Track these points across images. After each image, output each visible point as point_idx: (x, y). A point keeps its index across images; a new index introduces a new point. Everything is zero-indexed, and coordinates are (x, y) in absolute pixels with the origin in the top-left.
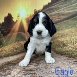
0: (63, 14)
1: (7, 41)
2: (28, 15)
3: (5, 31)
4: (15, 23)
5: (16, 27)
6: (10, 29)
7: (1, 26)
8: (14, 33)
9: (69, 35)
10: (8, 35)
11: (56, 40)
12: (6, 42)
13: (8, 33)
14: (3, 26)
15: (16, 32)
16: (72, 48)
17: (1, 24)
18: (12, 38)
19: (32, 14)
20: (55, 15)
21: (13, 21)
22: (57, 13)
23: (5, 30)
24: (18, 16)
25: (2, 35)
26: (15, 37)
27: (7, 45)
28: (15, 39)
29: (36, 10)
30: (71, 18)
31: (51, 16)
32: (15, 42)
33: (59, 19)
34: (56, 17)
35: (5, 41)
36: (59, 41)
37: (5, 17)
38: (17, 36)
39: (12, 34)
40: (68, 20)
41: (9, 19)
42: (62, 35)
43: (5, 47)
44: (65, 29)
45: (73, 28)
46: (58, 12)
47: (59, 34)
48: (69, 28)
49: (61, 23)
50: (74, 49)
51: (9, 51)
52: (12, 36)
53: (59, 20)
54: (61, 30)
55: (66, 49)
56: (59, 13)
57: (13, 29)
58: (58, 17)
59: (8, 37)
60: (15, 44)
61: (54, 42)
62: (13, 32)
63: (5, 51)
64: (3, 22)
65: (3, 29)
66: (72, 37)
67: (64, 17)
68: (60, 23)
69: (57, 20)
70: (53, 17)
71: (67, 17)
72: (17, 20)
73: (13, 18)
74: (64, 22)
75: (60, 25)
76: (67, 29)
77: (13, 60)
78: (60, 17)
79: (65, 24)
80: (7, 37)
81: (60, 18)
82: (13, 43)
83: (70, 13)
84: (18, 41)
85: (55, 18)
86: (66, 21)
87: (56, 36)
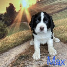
0: (65, 3)
1: (11, 30)
2: (30, 5)
3: (8, 22)
4: (18, 13)
6: (13, 19)
8: (17, 23)
10: (12, 25)
11: (57, 28)
13: (12, 23)
14: (6, 16)
15: (19, 22)
17: (4, 15)
19: (34, 4)
20: (57, 4)
21: (16, 11)
22: (59, 2)
23: (8, 21)
24: (20, 6)
25: (6, 25)
27: (11, 34)
28: (18, 29)
31: (53, 6)
32: (19, 31)
33: (60, 8)
34: (57, 6)
35: (9, 31)
36: (59, 28)
37: (7, 8)
38: (20, 26)
39: (16, 24)
41: (11, 9)
42: (62, 23)
43: (10, 36)
44: (65, 18)
49: (62, 12)
52: (16, 26)
53: (61, 9)
54: (62, 19)
56: (61, 2)
57: (16, 19)
59: (12, 27)
60: (19, 33)
62: (16, 22)
63: (10, 40)
64: (5, 13)
65: (6, 20)
67: (66, 6)
68: (61, 12)
69: (59, 9)
72: (19, 11)
73: (15, 8)
74: (65, 11)
78: (62, 6)
80: (10, 27)
82: (17, 32)
84: (22, 31)
85: (57, 7)
87: (57, 24)
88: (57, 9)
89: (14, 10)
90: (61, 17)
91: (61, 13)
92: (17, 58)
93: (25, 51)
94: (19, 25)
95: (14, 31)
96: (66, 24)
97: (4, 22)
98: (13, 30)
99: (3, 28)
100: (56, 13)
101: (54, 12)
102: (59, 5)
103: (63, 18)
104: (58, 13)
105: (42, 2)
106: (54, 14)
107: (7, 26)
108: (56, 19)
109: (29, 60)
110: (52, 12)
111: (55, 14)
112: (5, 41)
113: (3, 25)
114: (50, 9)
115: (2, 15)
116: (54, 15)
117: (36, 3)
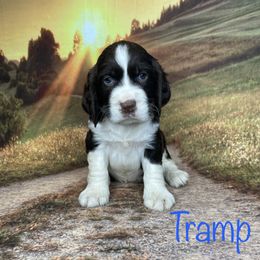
0: (227, 40)
1: (33, 121)
2: (108, 40)
3: (29, 90)
4: (66, 62)
5: (66, 77)
6: (47, 81)
7: (18, 72)
8: (60, 99)
9: (242, 114)
10: (40, 105)
11: (198, 127)
12: (31, 125)
14: (25, 71)
15: (65, 94)
16: (249, 154)
17: (18, 65)
18: (51, 113)
20: (200, 43)
21: (58, 57)
23: (30, 87)
24: (75, 42)
25: (19, 102)
26: (63, 111)
27: (34, 135)
28: (61, 118)
29: (138, 23)
30: (251, 57)
32: (61, 128)
33: (212, 56)
34: (202, 51)
35: (27, 122)
36: (208, 130)
37: (31, 43)
38: (69, 108)
39: (53, 100)
40: (243, 63)
41: (44, 47)
42: (218, 111)
43: (28, 143)
44: (230, 92)
45: (256, 89)
46: (211, 32)
47: (208, 107)
48: (244, 89)
49: (219, 71)
50: (257, 160)
51: (39, 158)
52: (53, 108)
53: (214, 59)
54: (218, 95)
55: (229, 156)
56: (213, 38)
57: (57, 82)
58: (211, 49)
59: (40, 109)
60: (61, 133)
61: (190, 133)
62: (57, 93)
63: (27, 155)
64: (24, 58)
65: (22, 83)
66: (250, 118)
67: (231, 53)
68: (214, 71)
69: (207, 60)
70: (194, 48)
71: (240, 51)
72: (71, 55)
73: (57, 45)
74: (229, 67)
75: (216, 77)
76: (236, 91)
77: (56, 191)
78: (217, 51)
79: (232, 77)
80: (34, 109)
81: (215, 55)
82: (54, 130)
83: (250, 40)
84: (73, 126)
85: (202, 53)
86: (235, 65)
87: (200, 114)
88: (202, 58)
89: (54, 51)
90: (215, 89)
91: (216, 74)
92: (30, 205)
93: (66, 190)
94: (66, 104)
95: (43, 127)
96: (232, 115)
97: (14, 91)
98: (42, 120)
99: (9, 112)
100: (197, 72)
101: (189, 68)
102: (208, 46)
103: (221, 92)
104: (205, 74)
105: (148, 32)
106: (190, 75)
107: (22, 106)
108: (197, 95)
109: (67, 215)
110: (184, 69)
111: (194, 76)
112: (9, 156)
113: (11, 99)
114: (175, 56)
115: (12, 66)
116: (190, 80)
117: (129, 34)
